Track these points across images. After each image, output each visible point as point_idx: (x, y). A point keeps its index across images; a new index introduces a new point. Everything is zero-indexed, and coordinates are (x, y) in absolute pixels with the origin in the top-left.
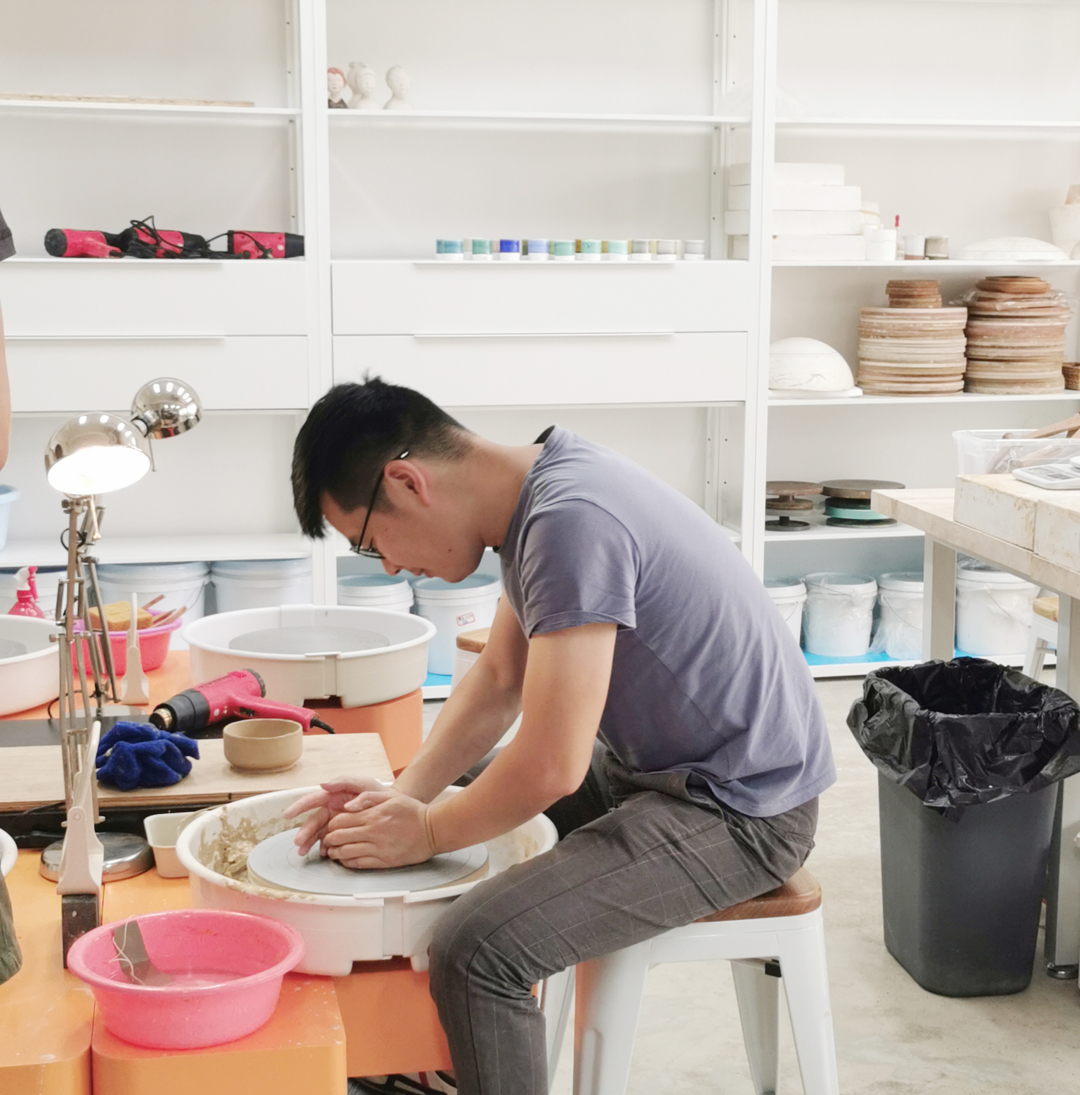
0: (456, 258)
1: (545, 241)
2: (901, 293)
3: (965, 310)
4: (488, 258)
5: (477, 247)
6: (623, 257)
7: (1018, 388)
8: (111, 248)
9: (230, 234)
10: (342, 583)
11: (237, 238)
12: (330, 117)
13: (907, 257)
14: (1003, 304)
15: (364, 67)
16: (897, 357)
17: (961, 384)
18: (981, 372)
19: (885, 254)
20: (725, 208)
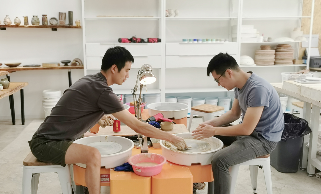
0: (186, 42)
1: (201, 39)
2: (263, 47)
3: (275, 50)
4: (191, 42)
5: (190, 40)
6: (215, 42)
7: (284, 64)
8: (129, 41)
9: (148, 39)
10: (166, 98)
11: (149, 39)
12: (166, 18)
13: (265, 41)
14: (282, 49)
15: (171, 10)
16: (262, 59)
17: (274, 63)
18: (277, 61)
19: (261, 41)
20: (232, 33)
